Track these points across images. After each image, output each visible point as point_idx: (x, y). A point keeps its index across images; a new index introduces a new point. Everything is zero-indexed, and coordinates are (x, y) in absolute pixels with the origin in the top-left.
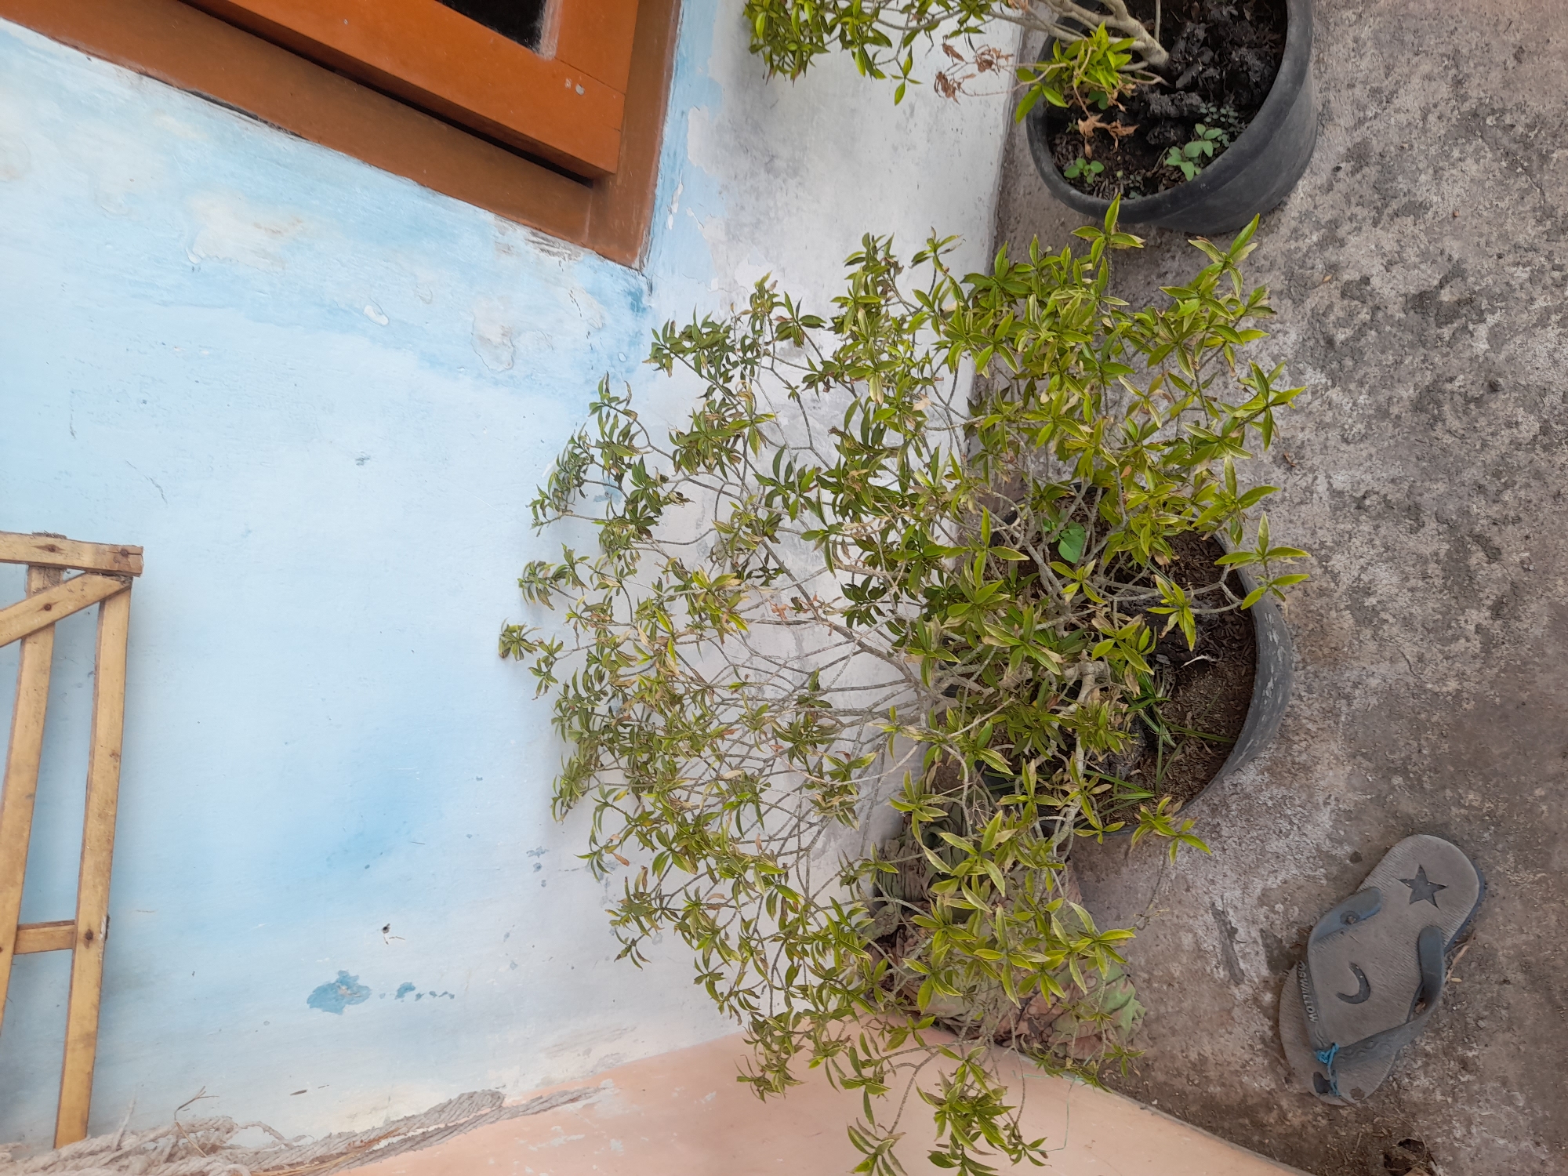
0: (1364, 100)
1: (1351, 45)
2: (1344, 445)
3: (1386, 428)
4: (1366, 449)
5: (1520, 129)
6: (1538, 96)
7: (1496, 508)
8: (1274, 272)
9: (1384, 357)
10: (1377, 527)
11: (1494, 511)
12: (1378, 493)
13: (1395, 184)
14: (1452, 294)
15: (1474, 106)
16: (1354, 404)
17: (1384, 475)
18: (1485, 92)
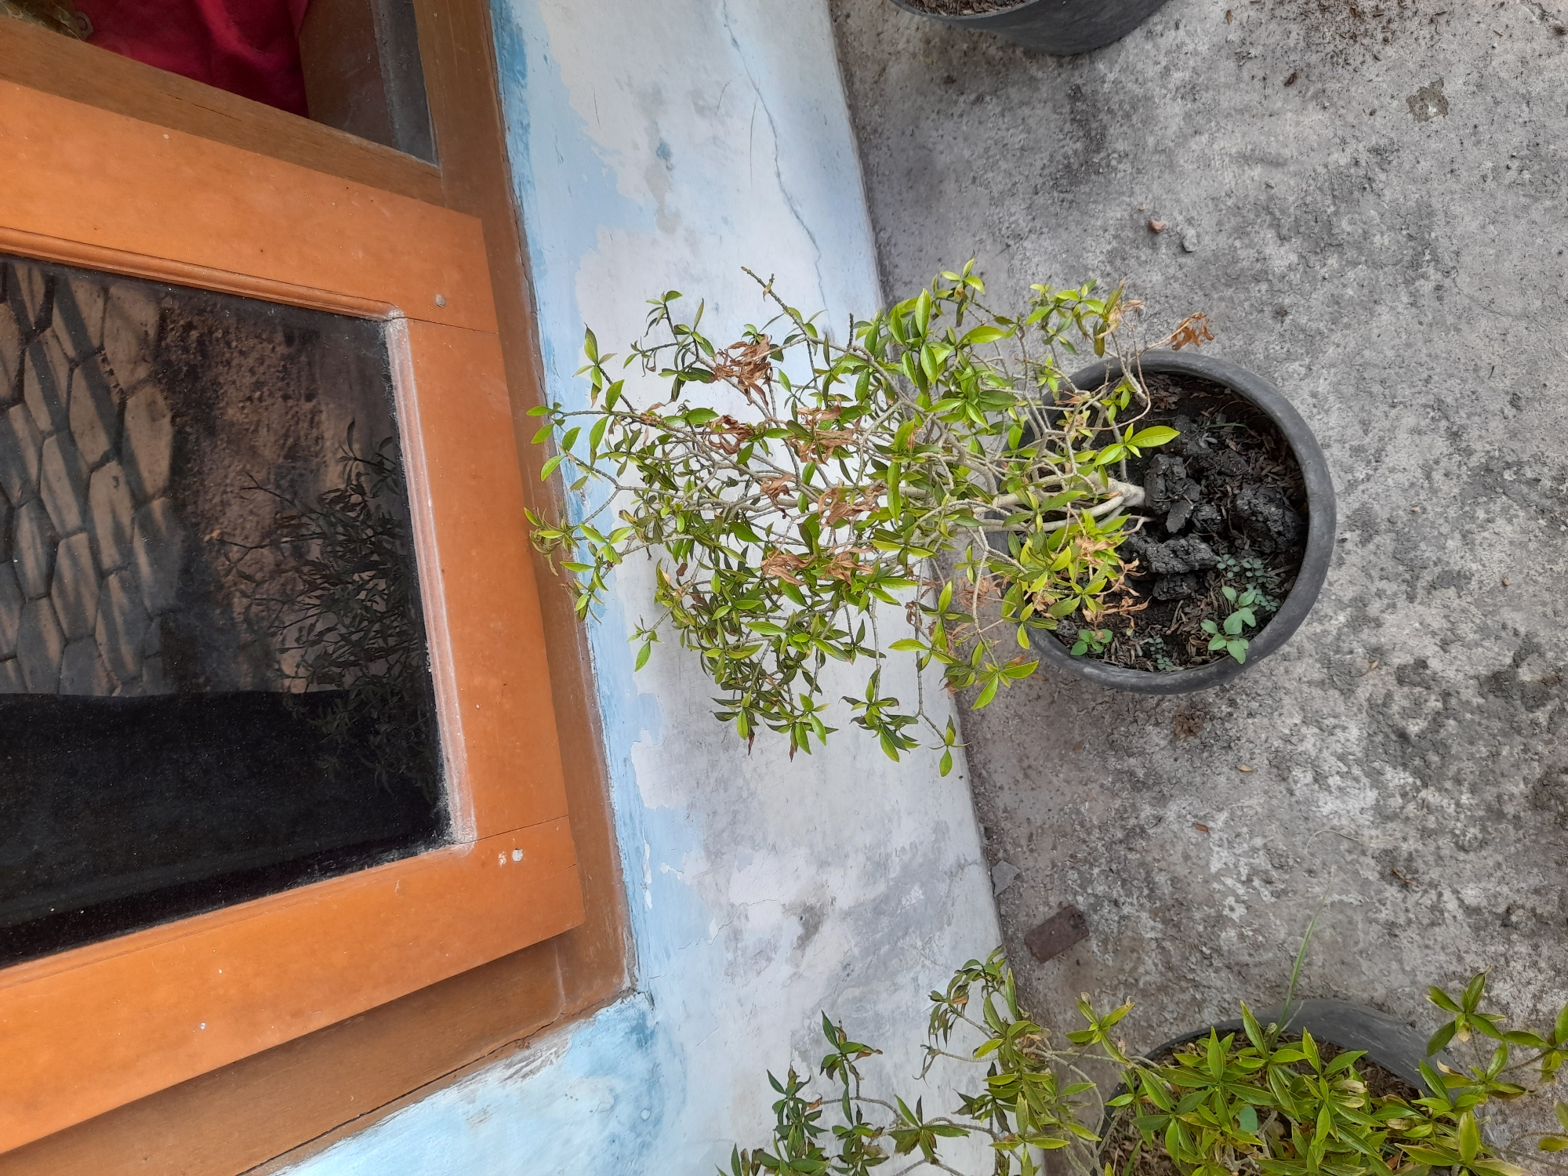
0: (1347, 460)
1: (1311, 401)
2: (1462, 854)
3: (1506, 830)
4: (1490, 857)
5: (1547, 483)
6: (1556, 447)
8: (1306, 660)
9: (1474, 749)
10: (1536, 947)
12: (1523, 907)
13: (1419, 553)
14: (1533, 672)
15: (1483, 460)
16: (1458, 805)
17: (1523, 885)
18: (1491, 444)
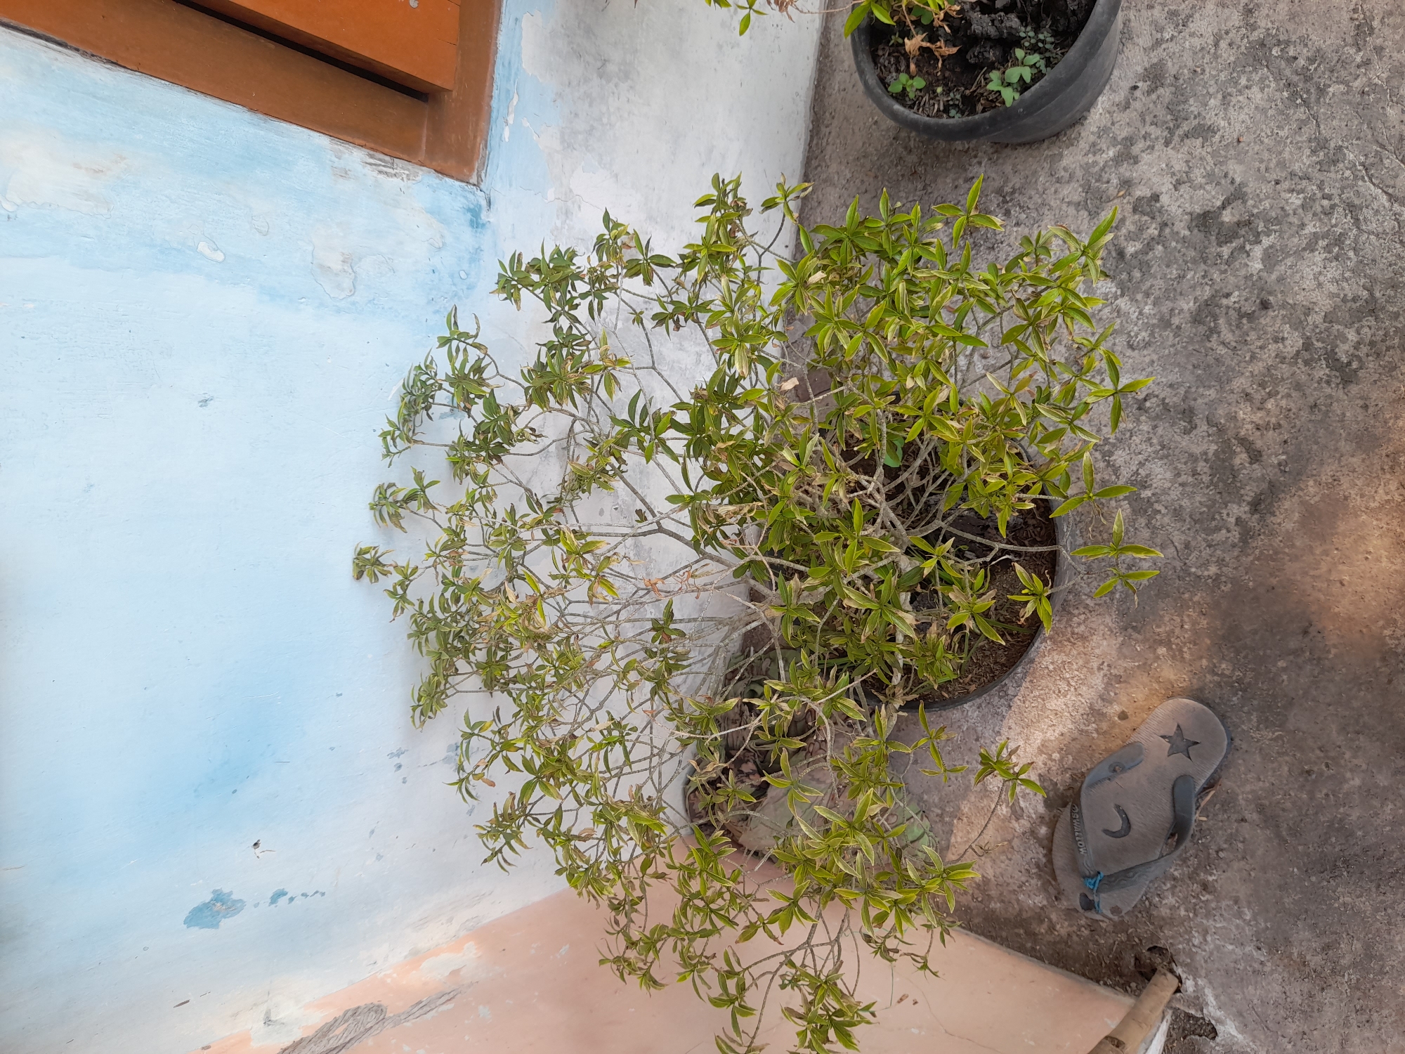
0: (1162, 22)
2: (1130, 351)
3: (1168, 337)
4: (1149, 355)
5: (1301, 62)
6: (1320, 31)
7: (1260, 414)
8: (1072, 184)
9: (1169, 271)
10: (1155, 427)
11: (1258, 417)
12: (1157, 396)
13: (1187, 106)
14: (1233, 215)
15: (1262, 36)
16: (1141, 313)
17: (1163, 380)
18: (1272, 22)
